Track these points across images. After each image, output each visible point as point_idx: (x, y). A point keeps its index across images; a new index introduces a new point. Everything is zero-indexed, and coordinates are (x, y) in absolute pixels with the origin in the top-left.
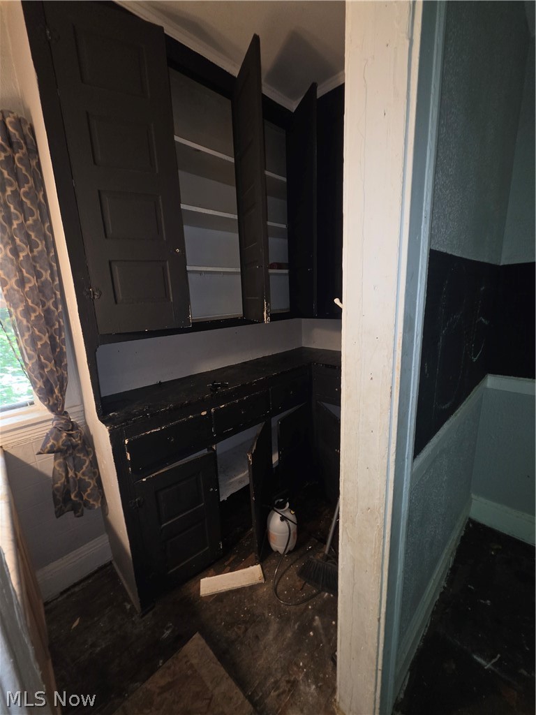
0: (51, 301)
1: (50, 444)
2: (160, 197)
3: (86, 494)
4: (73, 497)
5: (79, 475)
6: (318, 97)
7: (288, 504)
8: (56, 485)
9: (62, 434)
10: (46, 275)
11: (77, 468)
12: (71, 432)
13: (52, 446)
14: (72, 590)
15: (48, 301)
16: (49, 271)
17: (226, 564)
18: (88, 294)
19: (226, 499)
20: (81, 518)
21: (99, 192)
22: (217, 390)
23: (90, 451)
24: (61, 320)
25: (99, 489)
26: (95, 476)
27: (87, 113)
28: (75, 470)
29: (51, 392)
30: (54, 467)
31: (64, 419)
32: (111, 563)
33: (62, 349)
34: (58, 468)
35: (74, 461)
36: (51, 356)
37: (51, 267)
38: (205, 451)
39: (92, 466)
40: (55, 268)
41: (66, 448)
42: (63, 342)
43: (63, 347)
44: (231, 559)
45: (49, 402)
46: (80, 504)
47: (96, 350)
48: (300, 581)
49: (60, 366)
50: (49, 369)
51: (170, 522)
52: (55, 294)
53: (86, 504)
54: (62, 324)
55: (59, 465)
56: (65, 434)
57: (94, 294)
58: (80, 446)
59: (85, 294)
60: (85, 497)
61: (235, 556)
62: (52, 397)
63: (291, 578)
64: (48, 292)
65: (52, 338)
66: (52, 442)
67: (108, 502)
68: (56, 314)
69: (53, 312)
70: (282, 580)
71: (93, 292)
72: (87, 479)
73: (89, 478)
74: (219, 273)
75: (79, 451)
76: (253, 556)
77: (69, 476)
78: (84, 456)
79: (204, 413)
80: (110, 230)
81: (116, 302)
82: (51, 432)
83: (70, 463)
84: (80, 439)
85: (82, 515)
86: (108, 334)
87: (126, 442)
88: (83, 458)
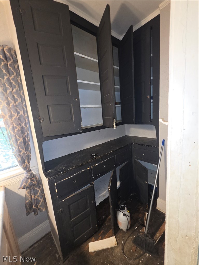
0: (24, 123)
1: (24, 185)
2: (68, 77)
3: (39, 205)
4: (33, 207)
5: (36, 197)
6: (133, 32)
7: (126, 208)
8: (27, 202)
9: (28, 180)
10: (21, 113)
11: (35, 194)
12: (32, 179)
13: (24, 186)
14: (34, 246)
15: (22, 123)
16: (23, 111)
17: (99, 235)
18: (38, 120)
19: (98, 205)
20: (37, 216)
21: (43, 76)
22: (93, 158)
23: (41, 186)
24: (28, 131)
25: (45, 202)
26: (43, 197)
27: (37, 43)
28: (34, 195)
29: (24, 162)
30: (26, 194)
31: (30, 173)
32: (50, 232)
33: (28, 143)
34: (27, 194)
35: (34, 191)
36: (24, 147)
37: (23, 109)
38: (89, 185)
39: (41, 193)
40: (25, 109)
41: (30, 186)
42: (29, 140)
43: (29, 142)
44: (102, 232)
45: (23, 166)
46: (37, 209)
47: (42, 144)
48: (134, 246)
49: (28, 151)
50: (23, 153)
51: (75, 218)
52: (25, 120)
53: (39, 209)
54: (28, 133)
55: (28, 193)
56: (30, 180)
57: (41, 120)
58: (37, 184)
59: (37, 120)
60: (39, 206)
61: (103, 231)
62: (24, 164)
63: (130, 244)
64: (22, 120)
65: (24, 139)
66: (24, 184)
67: (48, 208)
68: (26, 129)
69: (25, 128)
70: (125, 245)
71: (41, 119)
72: (39, 198)
73: (40, 198)
74: (93, 107)
75: (36, 187)
76: (111, 231)
77: (32, 198)
78: (38, 188)
79: (88, 169)
80: (47, 92)
81: (50, 123)
82: (24, 179)
83: (32, 192)
84: (36, 182)
85: (37, 214)
86: (47, 137)
87: (55, 184)
88: (37, 189)
